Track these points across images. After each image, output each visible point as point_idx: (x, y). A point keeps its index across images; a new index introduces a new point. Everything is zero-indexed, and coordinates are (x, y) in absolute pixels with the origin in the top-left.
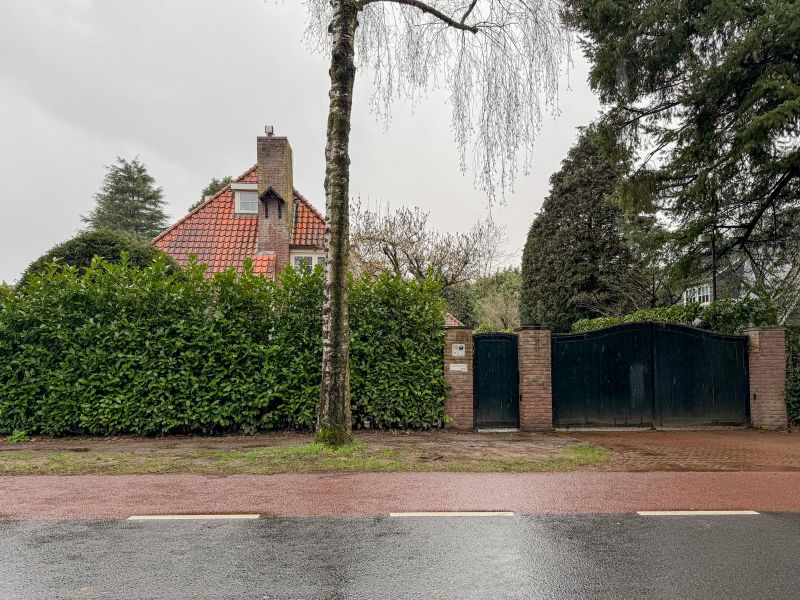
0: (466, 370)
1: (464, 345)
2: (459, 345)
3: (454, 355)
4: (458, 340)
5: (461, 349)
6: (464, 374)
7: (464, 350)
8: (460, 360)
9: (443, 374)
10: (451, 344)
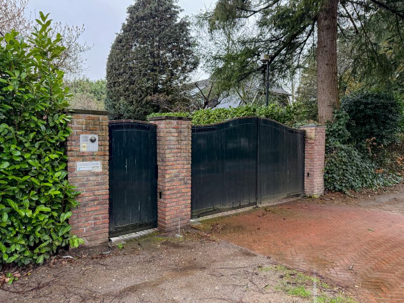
0: (100, 170)
1: (96, 137)
2: (90, 136)
3: (83, 149)
4: (89, 130)
5: (93, 141)
6: (97, 174)
7: (97, 142)
8: (92, 157)
9: (66, 178)
10: (78, 134)
